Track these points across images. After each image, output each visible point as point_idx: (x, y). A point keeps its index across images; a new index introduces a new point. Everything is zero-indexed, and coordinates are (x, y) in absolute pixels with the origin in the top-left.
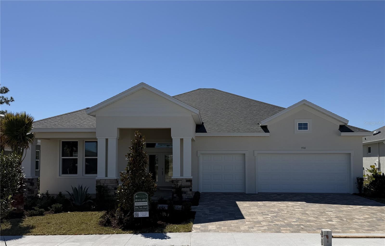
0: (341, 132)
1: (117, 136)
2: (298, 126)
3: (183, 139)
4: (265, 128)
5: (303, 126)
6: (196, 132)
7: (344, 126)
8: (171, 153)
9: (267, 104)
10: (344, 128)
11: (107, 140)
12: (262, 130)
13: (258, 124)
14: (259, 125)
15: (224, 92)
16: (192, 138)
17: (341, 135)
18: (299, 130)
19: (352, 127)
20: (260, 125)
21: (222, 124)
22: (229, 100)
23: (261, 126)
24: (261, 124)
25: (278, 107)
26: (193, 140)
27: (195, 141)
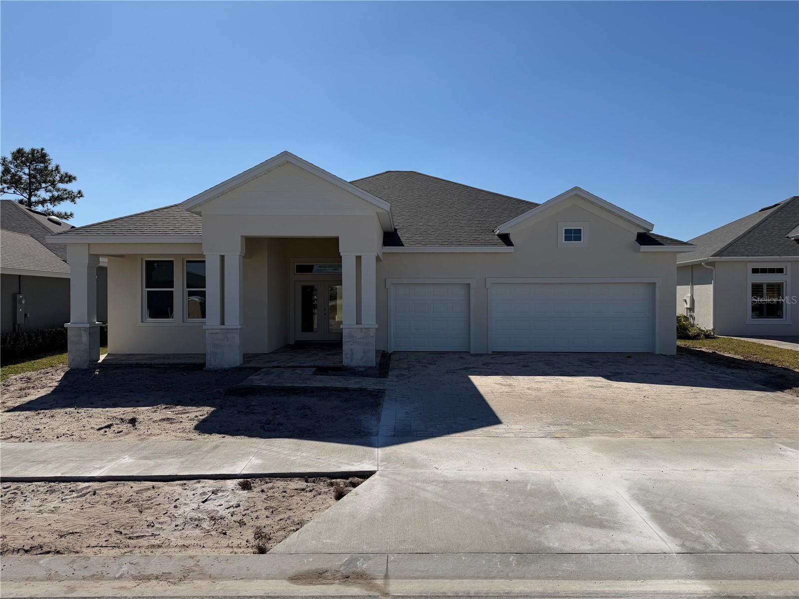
0: (641, 244)
1: (240, 251)
2: (564, 235)
3: (360, 257)
4: (505, 239)
5: (573, 235)
6: (384, 246)
7: (644, 234)
8: (340, 282)
9: (506, 197)
10: (646, 238)
11: (222, 257)
12: (500, 241)
13: (493, 231)
14: (493, 233)
15: (431, 177)
16: (376, 255)
17: (641, 251)
18: (566, 242)
19: (658, 236)
20: (496, 233)
21: (430, 232)
22: (440, 191)
23: (498, 235)
24: (498, 232)
25: (527, 202)
26: (378, 259)
27: (381, 261)
